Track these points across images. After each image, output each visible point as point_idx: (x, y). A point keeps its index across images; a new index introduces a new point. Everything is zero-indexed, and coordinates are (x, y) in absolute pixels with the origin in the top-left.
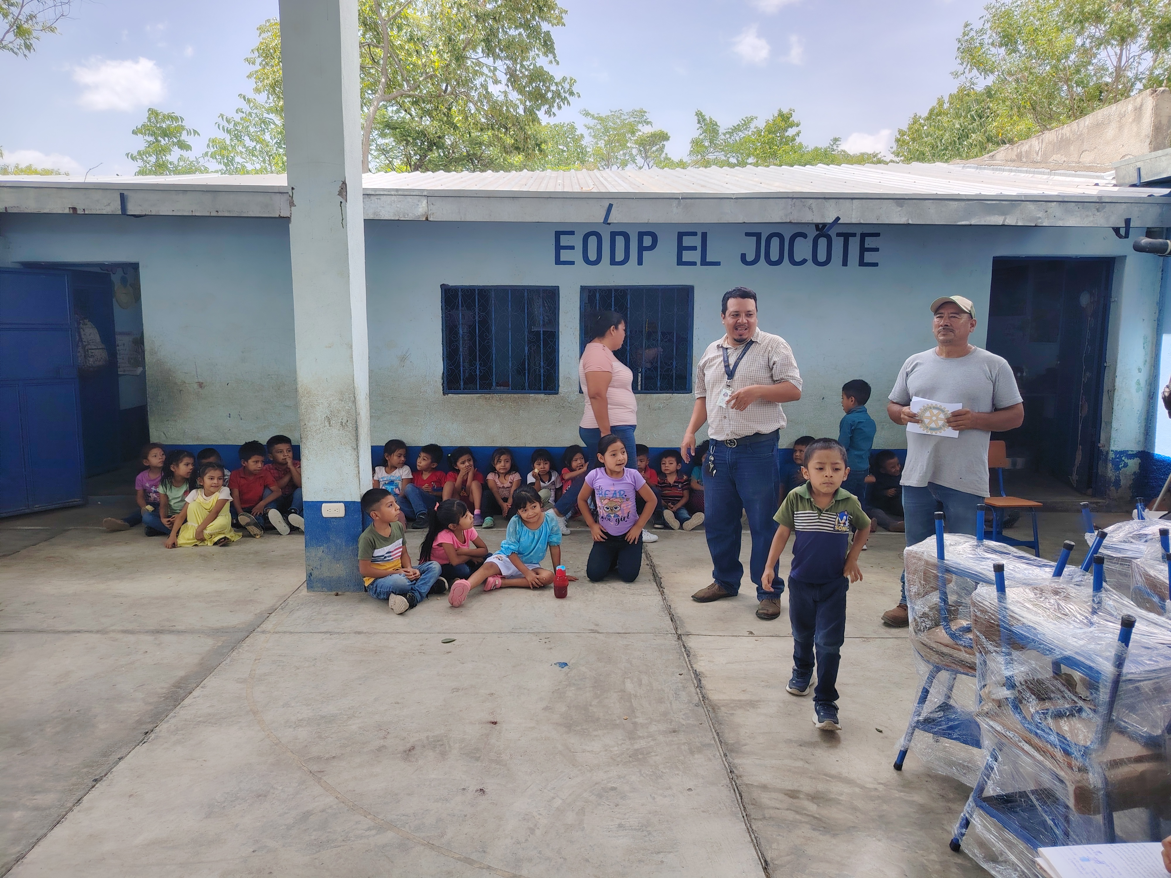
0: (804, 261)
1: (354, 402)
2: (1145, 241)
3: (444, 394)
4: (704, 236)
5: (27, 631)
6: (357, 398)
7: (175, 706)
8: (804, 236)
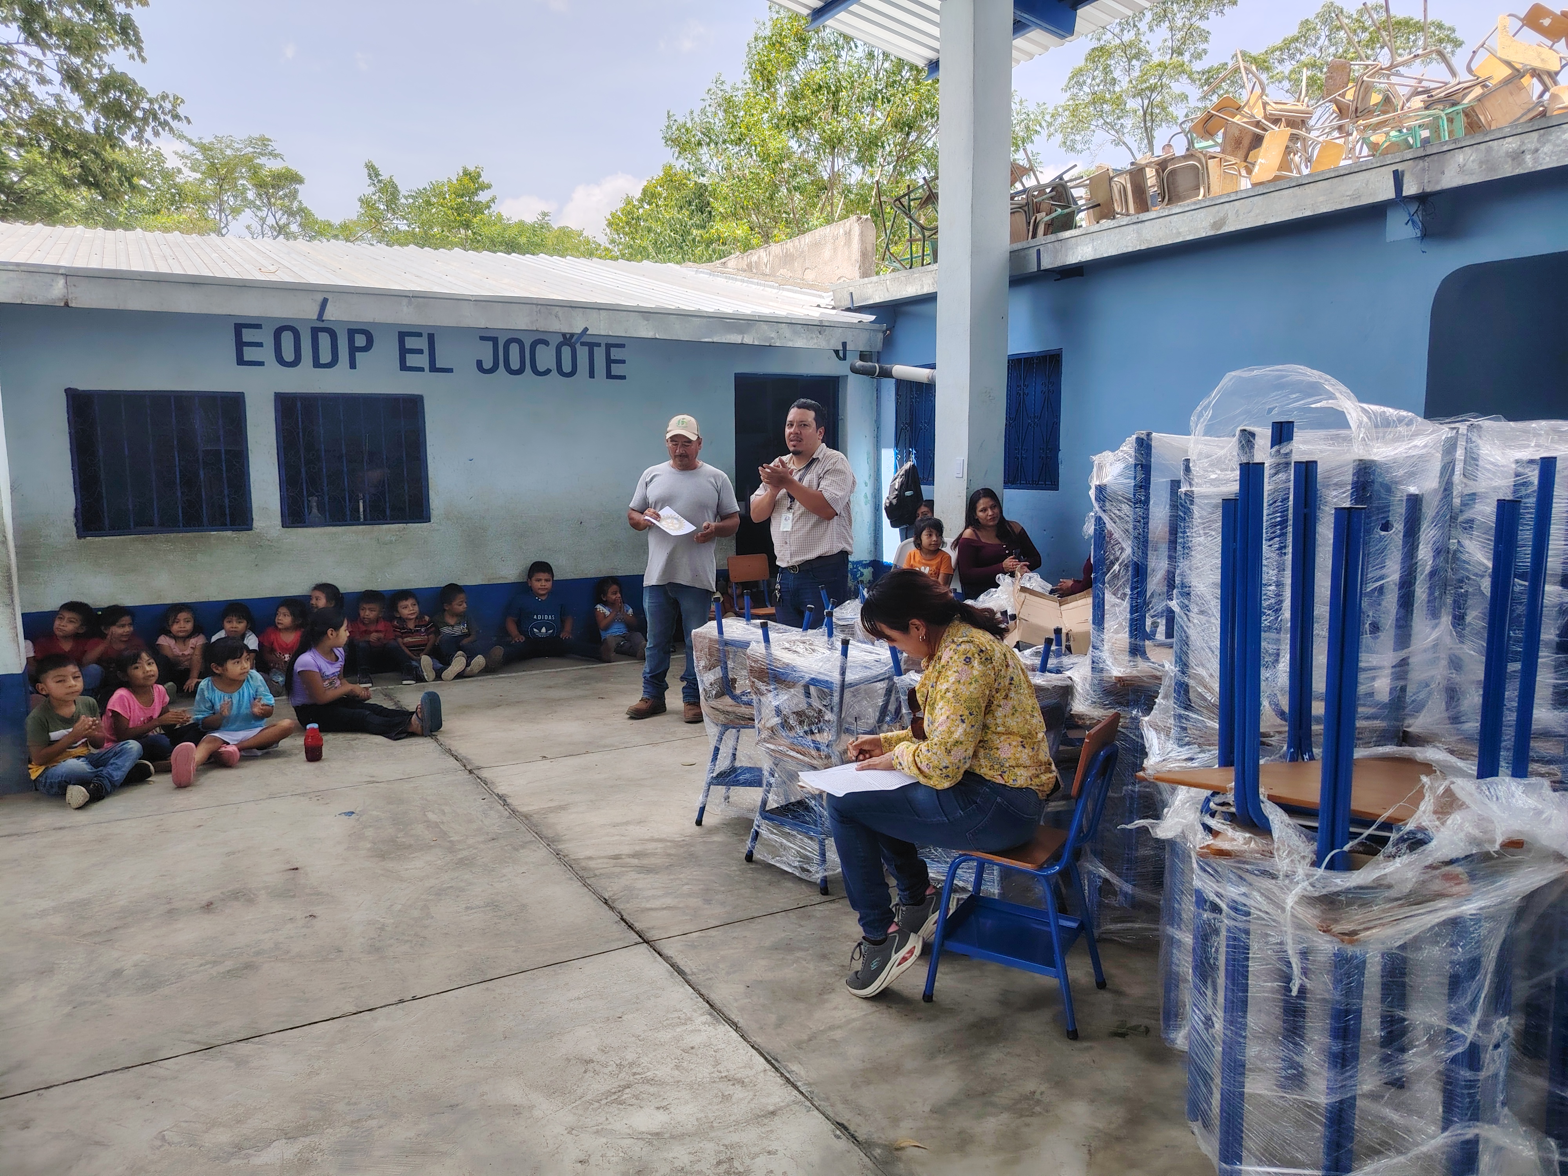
0: (548, 372)
1: (4, 543)
2: (859, 363)
3: (79, 536)
4: (431, 338)
6: (8, 538)
8: (546, 343)
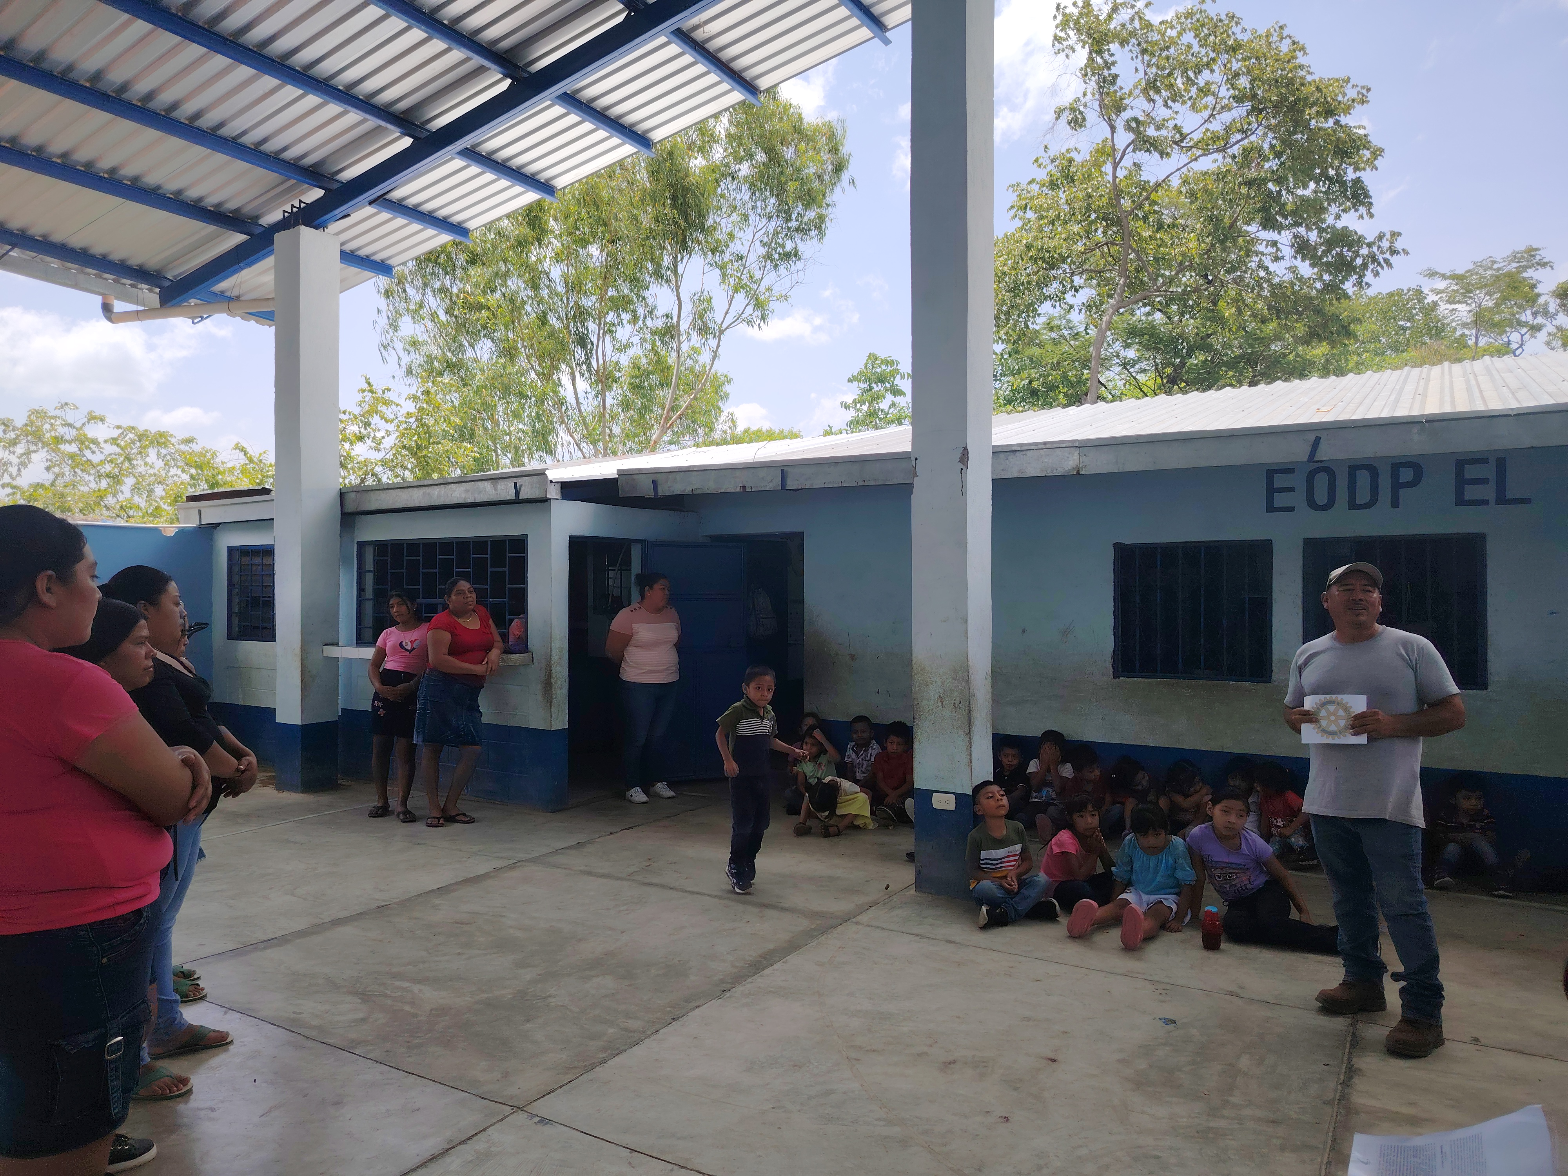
1: (968, 681)
3: (1115, 677)
4: (1501, 464)
5: (663, 886)
6: (972, 678)
7: (755, 974)
